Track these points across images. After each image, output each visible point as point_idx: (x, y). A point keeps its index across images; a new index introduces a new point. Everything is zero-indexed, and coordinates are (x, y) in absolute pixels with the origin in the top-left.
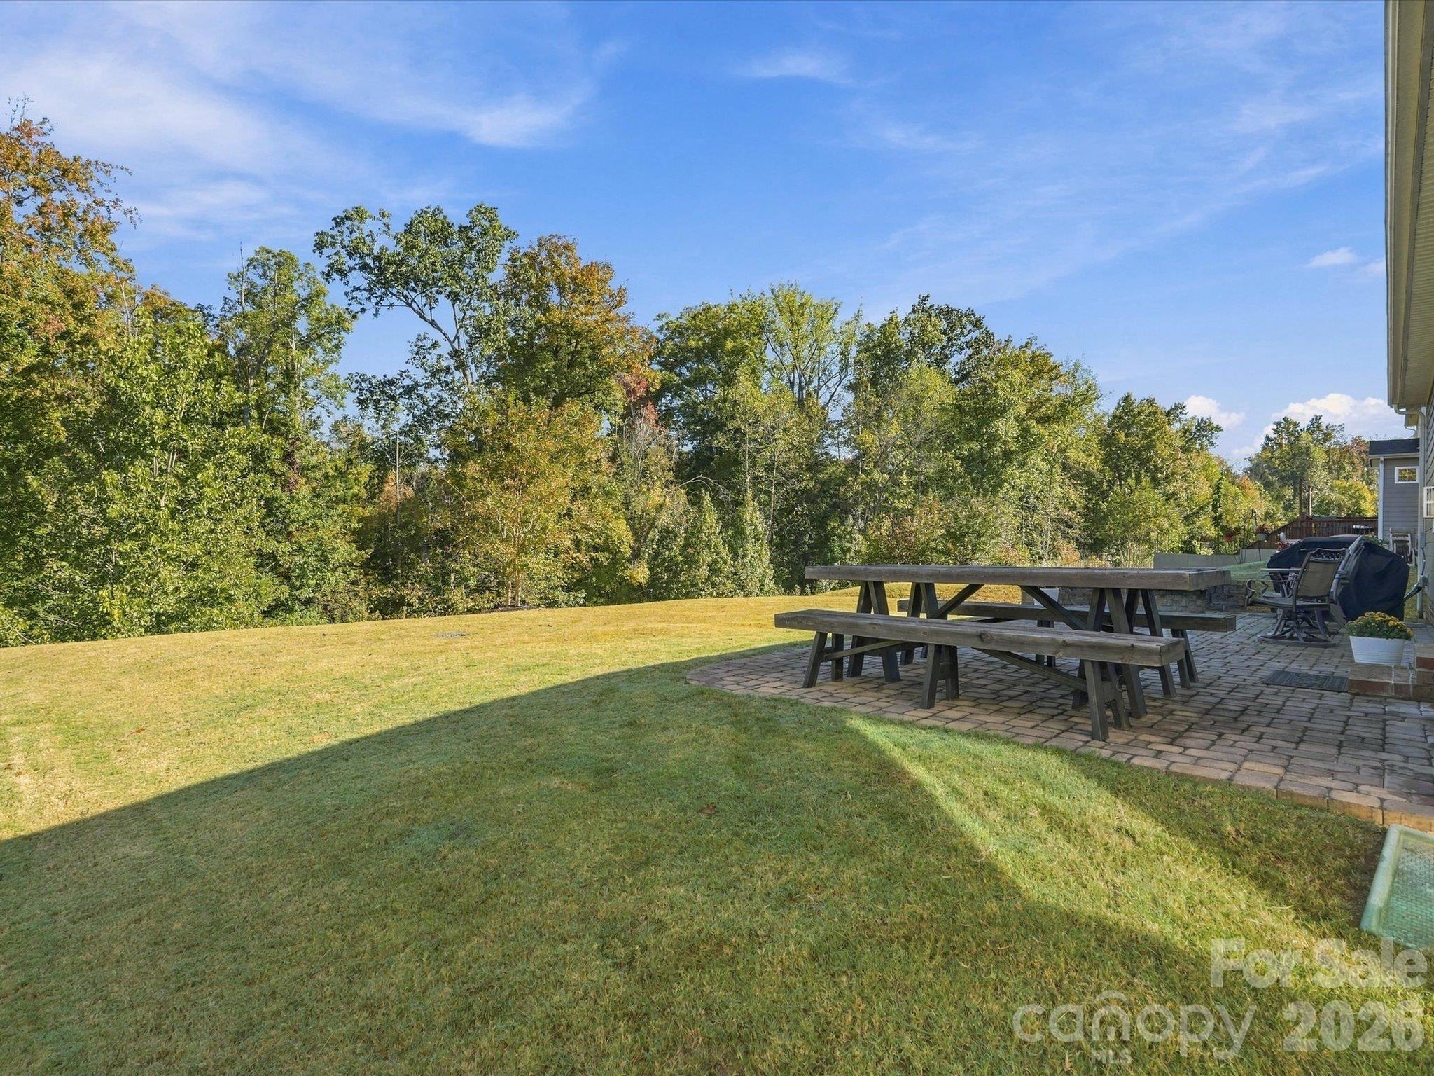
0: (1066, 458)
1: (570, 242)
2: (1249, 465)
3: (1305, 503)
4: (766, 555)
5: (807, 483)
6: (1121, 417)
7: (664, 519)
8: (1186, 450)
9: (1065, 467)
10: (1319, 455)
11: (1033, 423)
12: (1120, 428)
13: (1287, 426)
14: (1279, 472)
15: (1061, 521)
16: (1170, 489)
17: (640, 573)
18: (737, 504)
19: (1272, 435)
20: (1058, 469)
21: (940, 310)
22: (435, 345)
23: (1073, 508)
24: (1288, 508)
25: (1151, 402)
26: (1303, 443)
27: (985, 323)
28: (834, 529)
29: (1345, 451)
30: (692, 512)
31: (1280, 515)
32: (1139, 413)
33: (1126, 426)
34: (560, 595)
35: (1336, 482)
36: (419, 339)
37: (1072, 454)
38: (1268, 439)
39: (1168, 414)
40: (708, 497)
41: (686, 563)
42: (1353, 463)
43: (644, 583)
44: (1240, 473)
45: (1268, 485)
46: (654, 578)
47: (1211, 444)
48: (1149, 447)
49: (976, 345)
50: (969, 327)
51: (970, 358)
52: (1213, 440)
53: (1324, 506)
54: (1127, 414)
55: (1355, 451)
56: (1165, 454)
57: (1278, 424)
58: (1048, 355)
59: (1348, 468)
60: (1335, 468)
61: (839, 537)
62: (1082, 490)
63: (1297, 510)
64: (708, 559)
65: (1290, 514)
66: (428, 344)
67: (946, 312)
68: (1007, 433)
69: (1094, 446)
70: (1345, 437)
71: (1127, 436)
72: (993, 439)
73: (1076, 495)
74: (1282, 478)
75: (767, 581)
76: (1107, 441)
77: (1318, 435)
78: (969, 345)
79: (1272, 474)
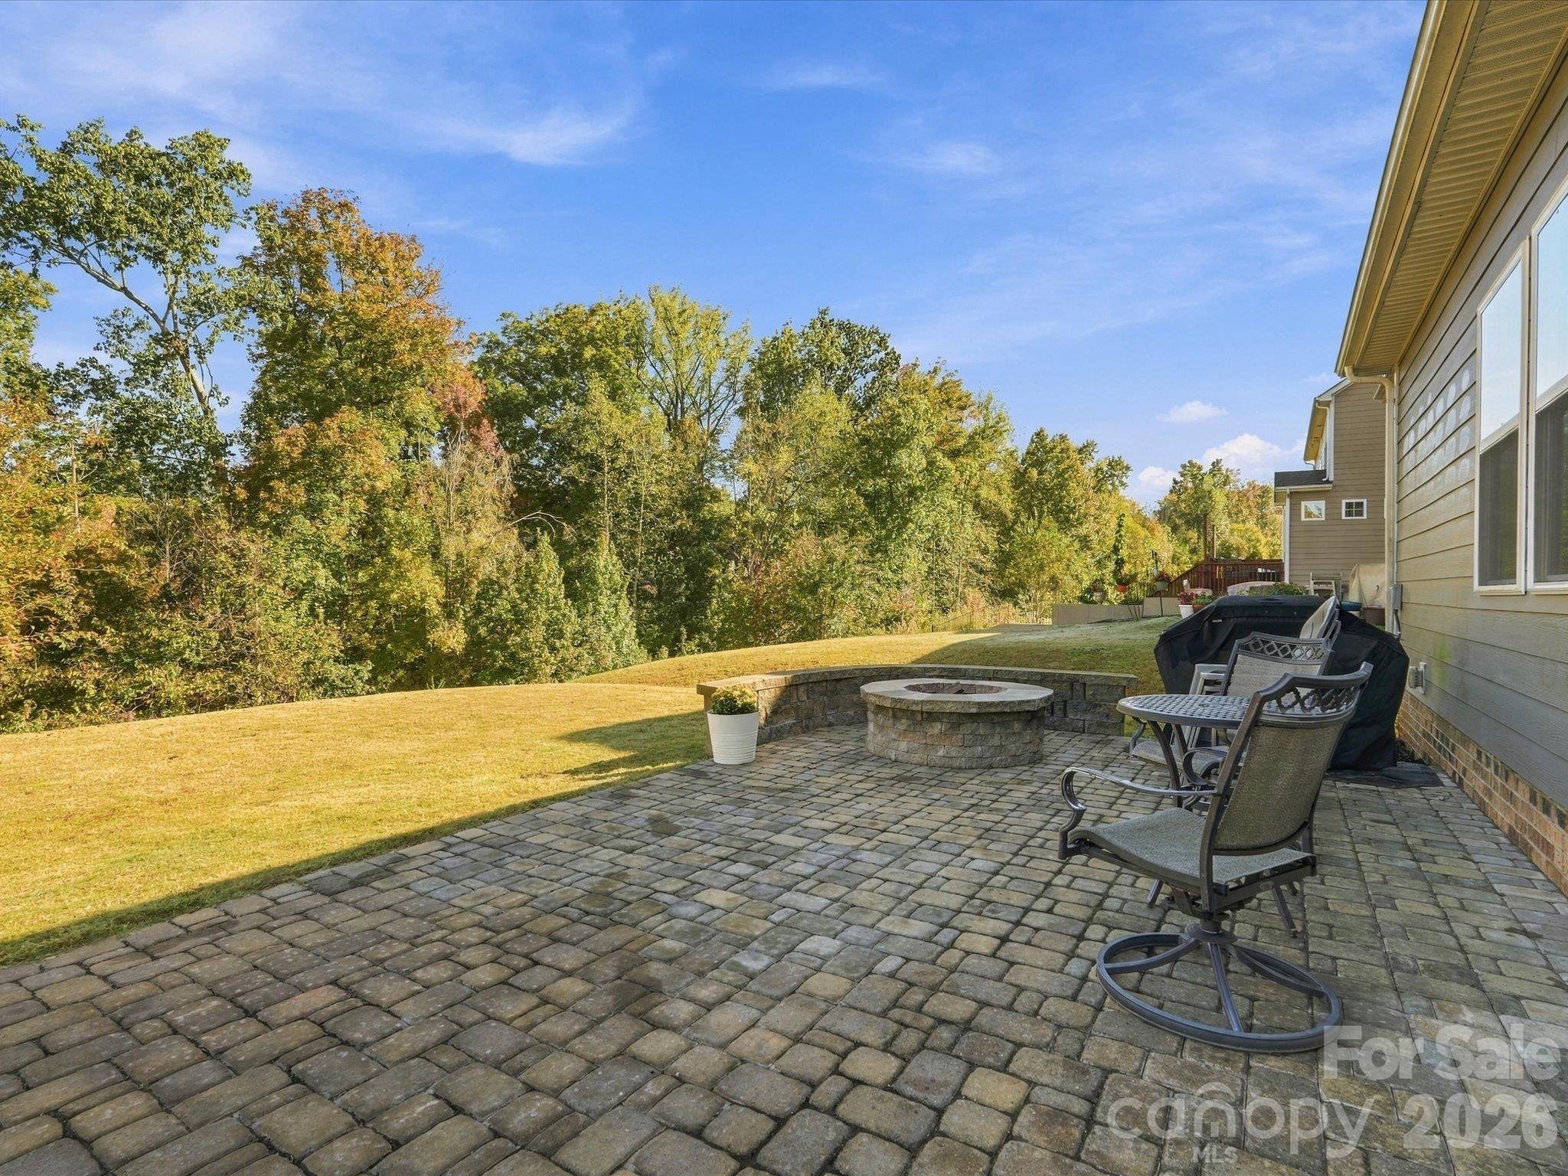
0: (978, 496)
1: (350, 199)
2: (1158, 508)
3: (1209, 546)
4: (626, 611)
5: (684, 522)
6: (1033, 454)
7: (487, 568)
8: (1098, 489)
9: (977, 506)
10: (1219, 498)
11: (940, 456)
12: (1032, 465)
13: (1191, 470)
14: (1184, 514)
15: (973, 566)
16: (1082, 531)
17: (452, 638)
18: (586, 545)
19: (1179, 478)
20: (969, 508)
21: (841, 327)
22: (139, 325)
23: (985, 552)
24: (1193, 551)
25: (1063, 438)
26: (1206, 487)
27: (891, 344)
28: (715, 577)
29: (1243, 495)
30: (527, 557)
31: (1185, 558)
32: (1052, 450)
33: (1039, 464)
34: (335, 671)
35: (1235, 526)
36: (115, 317)
37: (984, 492)
38: (1175, 482)
39: (1080, 451)
40: (546, 538)
41: (517, 621)
42: (1249, 506)
43: (459, 649)
44: (1150, 515)
45: (1175, 529)
46: (475, 644)
47: (1123, 484)
48: (1062, 486)
49: (882, 368)
50: (874, 347)
51: (874, 380)
52: (1124, 480)
53: (1227, 548)
54: (1041, 452)
55: (1251, 495)
56: (1079, 492)
57: (1184, 466)
58: (958, 383)
59: (1245, 512)
60: (1234, 514)
61: (719, 586)
62: (993, 532)
63: (1202, 553)
64: (545, 617)
65: (1195, 558)
66: (130, 322)
67: (846, 328)
68: (910, 467)
69: (1006, 485)
70: (1242, 481)
71: (1040, 473)
72: (897, 474)
73: (988, 536)
74: (1187, 522)
75: (626, 642)
76: (1019, 479)
77: (1218, 479)
78: (873, 367)
79: (1179, 517)
